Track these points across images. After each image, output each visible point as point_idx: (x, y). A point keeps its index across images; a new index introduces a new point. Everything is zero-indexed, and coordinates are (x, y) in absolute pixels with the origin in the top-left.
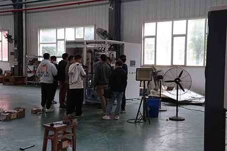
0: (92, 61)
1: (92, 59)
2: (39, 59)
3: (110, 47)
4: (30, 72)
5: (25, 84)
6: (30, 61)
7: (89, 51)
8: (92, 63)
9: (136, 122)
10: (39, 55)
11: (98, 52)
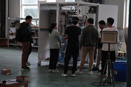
0: (65, 24)
1: (66, 21)
2: (21, 21)
3: (90, 9)
4: (12, 34)
5: (7, 46)
6: (12, 23)
7: (63, 13)
8: (65, 26)
9: (100, 85)
10: (21, 17)
11: (71, 14)
